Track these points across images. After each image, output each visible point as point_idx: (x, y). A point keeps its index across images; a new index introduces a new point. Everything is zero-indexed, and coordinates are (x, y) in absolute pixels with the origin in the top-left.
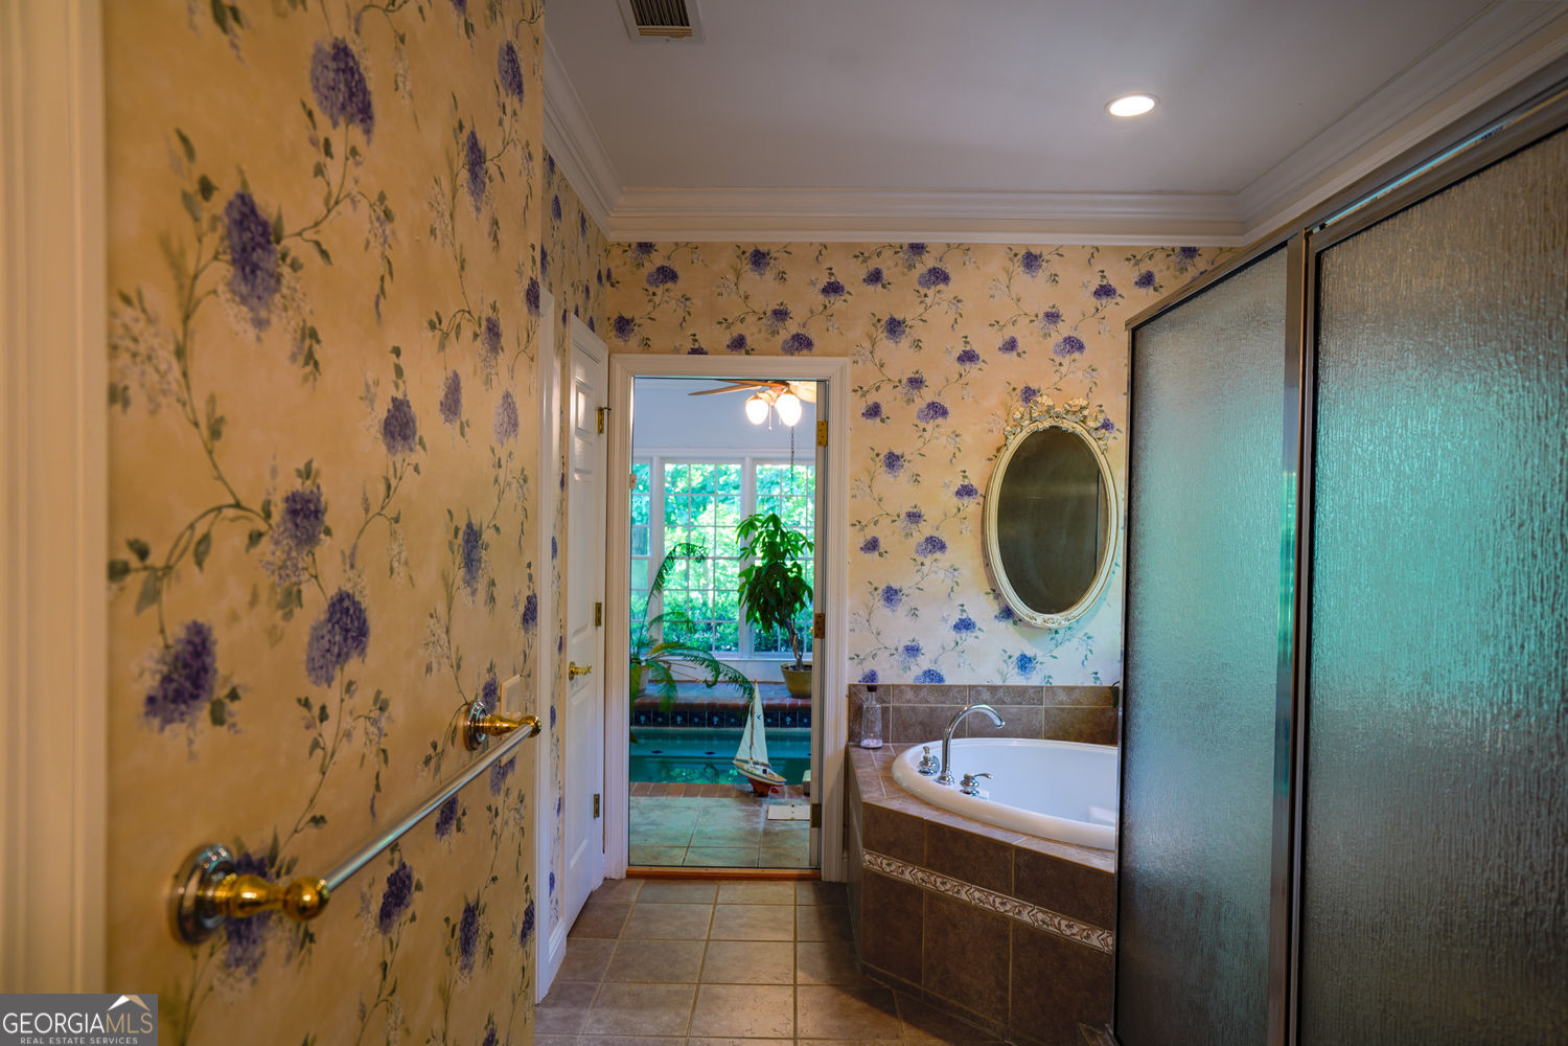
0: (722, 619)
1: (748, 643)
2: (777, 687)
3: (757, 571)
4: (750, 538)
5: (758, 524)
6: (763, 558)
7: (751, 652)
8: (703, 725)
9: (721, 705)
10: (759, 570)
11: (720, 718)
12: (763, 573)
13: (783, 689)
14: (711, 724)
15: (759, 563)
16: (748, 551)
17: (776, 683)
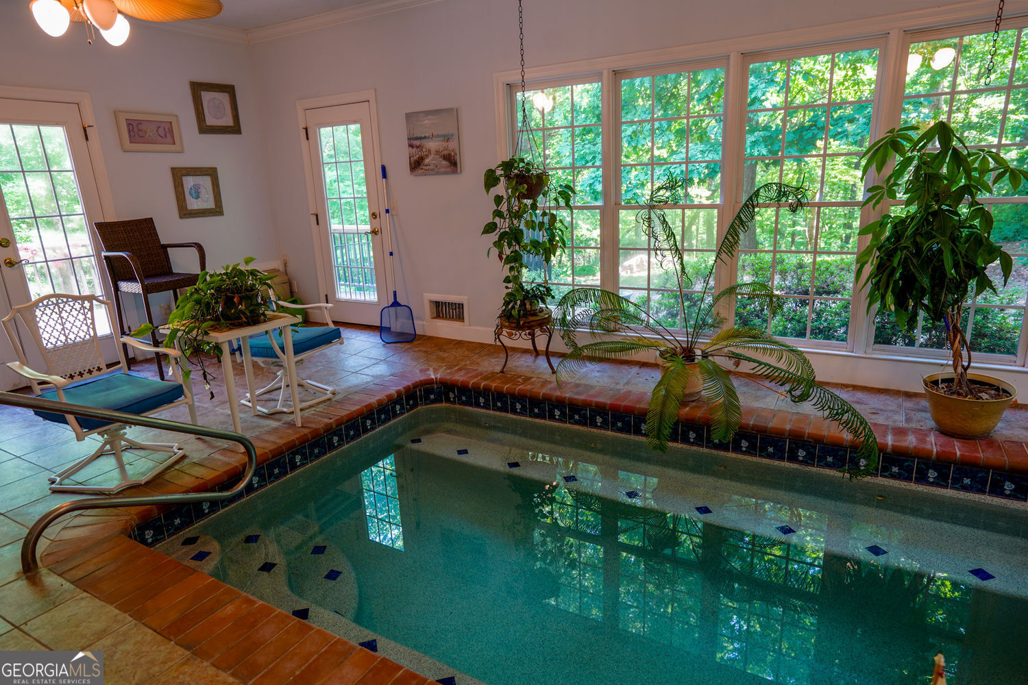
0: (827, 291)
1: (865, 327)
2: (909, 404)
3: (895, 227)
4: (887, 171)
5: (908, 145)
6: (908, 203)
7: (867, 345)
8: (782, 458)
9: (810, 435)
10: (900, 224)
11: (808, 453)
12: (909, 232)
13: (924, 410)
14: (793, 458)
15: (898, 211)
16: (879, 193)
17: (909, 395)
